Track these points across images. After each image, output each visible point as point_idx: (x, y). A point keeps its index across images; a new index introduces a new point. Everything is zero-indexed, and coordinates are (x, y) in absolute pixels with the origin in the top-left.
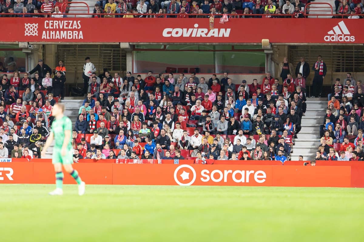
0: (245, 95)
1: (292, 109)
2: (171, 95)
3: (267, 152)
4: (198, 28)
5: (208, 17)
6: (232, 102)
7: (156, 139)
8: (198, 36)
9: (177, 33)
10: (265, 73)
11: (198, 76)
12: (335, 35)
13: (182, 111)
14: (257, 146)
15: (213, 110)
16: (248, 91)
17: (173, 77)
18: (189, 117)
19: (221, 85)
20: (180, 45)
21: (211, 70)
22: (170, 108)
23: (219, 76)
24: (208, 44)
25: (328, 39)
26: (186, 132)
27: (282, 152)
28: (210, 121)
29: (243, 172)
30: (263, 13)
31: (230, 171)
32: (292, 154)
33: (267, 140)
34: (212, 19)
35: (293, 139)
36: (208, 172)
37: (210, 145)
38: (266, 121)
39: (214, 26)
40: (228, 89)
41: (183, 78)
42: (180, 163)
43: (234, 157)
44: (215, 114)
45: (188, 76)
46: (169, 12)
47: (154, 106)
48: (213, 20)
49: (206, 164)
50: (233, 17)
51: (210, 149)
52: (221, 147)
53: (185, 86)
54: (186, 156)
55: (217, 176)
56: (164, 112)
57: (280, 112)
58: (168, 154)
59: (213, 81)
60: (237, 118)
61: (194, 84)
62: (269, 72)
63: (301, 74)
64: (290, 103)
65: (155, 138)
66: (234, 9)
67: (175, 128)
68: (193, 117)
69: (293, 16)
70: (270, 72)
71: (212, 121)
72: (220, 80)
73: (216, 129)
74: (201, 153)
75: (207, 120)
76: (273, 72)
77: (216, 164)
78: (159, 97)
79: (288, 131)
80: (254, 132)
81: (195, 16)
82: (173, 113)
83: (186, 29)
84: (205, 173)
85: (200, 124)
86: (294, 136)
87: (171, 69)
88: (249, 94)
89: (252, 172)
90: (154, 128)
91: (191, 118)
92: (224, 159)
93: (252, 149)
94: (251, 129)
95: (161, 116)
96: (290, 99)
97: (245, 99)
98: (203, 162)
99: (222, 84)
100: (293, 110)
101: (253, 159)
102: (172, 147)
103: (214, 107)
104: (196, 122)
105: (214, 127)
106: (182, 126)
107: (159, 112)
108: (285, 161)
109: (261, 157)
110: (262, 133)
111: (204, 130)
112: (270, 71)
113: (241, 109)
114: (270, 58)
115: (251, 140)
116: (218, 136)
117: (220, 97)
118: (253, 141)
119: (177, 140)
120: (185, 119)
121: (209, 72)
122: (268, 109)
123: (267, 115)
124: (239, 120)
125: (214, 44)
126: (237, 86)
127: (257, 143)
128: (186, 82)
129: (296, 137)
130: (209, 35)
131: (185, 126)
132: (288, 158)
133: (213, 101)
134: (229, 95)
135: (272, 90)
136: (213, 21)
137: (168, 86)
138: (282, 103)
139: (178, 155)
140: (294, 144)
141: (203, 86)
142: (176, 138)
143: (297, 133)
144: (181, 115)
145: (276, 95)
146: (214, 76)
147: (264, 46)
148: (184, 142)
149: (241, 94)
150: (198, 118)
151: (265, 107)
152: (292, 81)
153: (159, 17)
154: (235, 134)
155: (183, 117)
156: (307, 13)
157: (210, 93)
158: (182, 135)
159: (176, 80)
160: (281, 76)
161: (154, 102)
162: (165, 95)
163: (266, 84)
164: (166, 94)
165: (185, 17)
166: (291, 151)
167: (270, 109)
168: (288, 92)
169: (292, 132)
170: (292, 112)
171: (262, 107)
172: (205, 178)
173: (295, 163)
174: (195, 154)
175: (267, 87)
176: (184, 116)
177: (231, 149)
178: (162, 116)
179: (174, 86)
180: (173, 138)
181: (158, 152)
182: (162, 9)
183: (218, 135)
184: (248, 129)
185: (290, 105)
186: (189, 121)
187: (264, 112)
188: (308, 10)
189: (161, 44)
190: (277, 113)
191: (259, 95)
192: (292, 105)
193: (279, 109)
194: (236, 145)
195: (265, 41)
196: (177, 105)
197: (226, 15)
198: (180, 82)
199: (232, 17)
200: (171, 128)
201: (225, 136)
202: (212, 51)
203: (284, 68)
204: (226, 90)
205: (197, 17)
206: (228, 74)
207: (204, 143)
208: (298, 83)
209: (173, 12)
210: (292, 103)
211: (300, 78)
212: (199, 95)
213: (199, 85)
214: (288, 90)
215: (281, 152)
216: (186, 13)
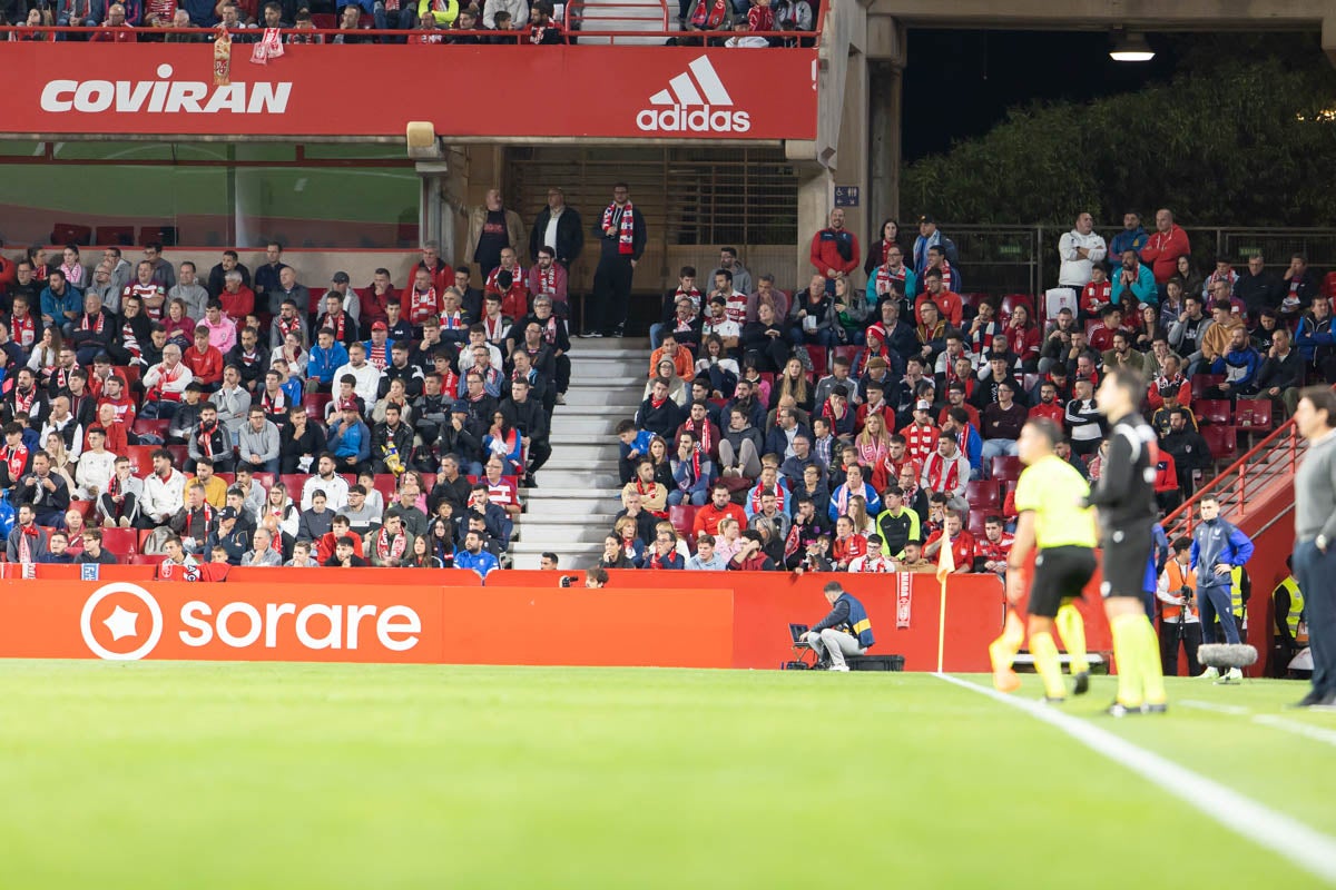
0: (345, 326)
1: (518, 381)
2: (72, 328)
3: (424, 537)
4: (171, 79)
5: (210, 38)
6: (297, 352)
7: (13, 488)
8: (173, 107)
9: (94, 97)
10: (417, 245)
11: (170, 256)
12: (677, 107)
13: (111, 387)
14: (388, 513)
15: (226, 382)
16: (354, 314)
17: (77, 261)
18: (139, 409)
19: (255, 292)
20: (104, 140)
21: (218, 235)
22: (67, 373)
23: (246, 258)
24: (207, 138)
25: (650, 122)
26: (125, 464)
27: (481, 536)
28: (215, 423)
29: (337, 609)
30: (411, 27)
31: (289, 608)
32: (516, 546)
33: (424, 495)
34: (222, 47)
35: (519, 490)
36: (206, 610)
37: (214, 512)
38: (420, 423)
39: (229, 73)
40: (283, 306)
41: (116, 263)
42: (105, 579)
43: (302, 557)
44: (231, 396)
45: (135, 256)
46: (65, 21)
47: (6, 367)
48: (225, 50)
49: (201, 579)
50: (302, 39)
51: (214, 526)
52: (254, 516)
53: (121, 294)
54: (125, 550)
55: (239, 624)
56: (46, 389)
57: (471, 392)
58: (58, 544)
59: (227, 277)
60: (314, 411)
61: (154, 287)
62: (433, 244)
63: (548, 250)
64: (512, 359)
65: (11, 484)
66: (305, 10)
67: (86, 447)
68: (151, 408)
69: (523, 36)
70: (437, 244)
71: (221, 422)
72: (252, 273)
73: (236, 453)
74: (180, 542)
75: (205, 418)
76: (449, 244)
77: (237, 580)
78: (27, 334)
79: (505, 459)
80: (376, 461)
81: (158, 36)
82: (80, 393)
83: (127, 84)
84: (196, 614)
85: (179, 433)
86: (524, 477)
87: (71, 232)
88: (358, 324)
89: (370, 610)
90: (8, 449)
91: (143, 413)
92: (267, 564)
93: (367, 525)
94: (366, 452)
95: (33, 402)
96: (510, 344)
97: (342, 344)
98: (190, 573)
99: (261, 288)
100: (522, 386)
101: (371, 564)
102: (73, 517)
103: (230, 372)
104: (163, 426)
105: (229, 446)
106: (112, 439)
107: (26, 389)
108: (489, 571)
109: (403, 556)
110: (408, 469)
111: (194, 454)
112: (437, 239)
113: (325, 378)
114: (437, 190)
115: (363, 491)
116: (243, 477)
117: (250, 334)
118: (373, 498)
119: (92, 491)
120: (123, 416)
121: (212, 243)
122: (429, 379)
123: (424, 403)
124: (322, 418)
125: (231, 138)
126: (317, 294)
127: (390, 506)
128: (125, 279)
129: (530, 483)
130: (212, 107)
131: (121, 442)
132: (503, 558)
133: (227, 349)
134: (284, 325)
135: (443, 308)
136: (226, 55)
137: (61, 292)
138: (480, 357)
139: (93, 546)
140: (524, 510)
141: (189, 292)
142: (90, 485)
143: (537, 466)
144: (109, 400)
145: (458, 328)
146: (227, 257)
147: (414, 148)
148: (120, 501)
149: (330, 324)
150: (171, 411)
151: (419, 373)
152: (519, 275)
153: (27, 38)
154: (307, 470)
155: (116, 407)
156: (575, 27)
157: (215, 321)
158: (113, 475)
159: (90, 271)
160: (476, 259)
161: (7, 353)
162: (50, 328)
163: (419, 288)
164: (54, 323)
165: (124, 40)
166: (513, 533)
167: (435, 379)
168: (503, 318)
169: (516, 463)
170: (519, 392)
171: (408, 371)
172: (196, 633)
173: (529, 577)
174: (157, 543)
175: (425, 299)
176: (119, 403)
177: (292, 526)
178: (38, 404)
179: (82, 293)
180: (77, 486)
181: (23, 535)
182: (39, 9)
183: (244, 473)
184: (357, 451)
185: (508, 366)
186: (138, 422)
187: (414, 389)
188: (578, 14)
189: (36, 136)
190: (460, 394)
191: (396, 328)
192: (517, 363)
193: (470, 378)
194: (311, 510)
195: (419, 130)
196: (91, 363)
197: (275, 31)
198: (104, 277)
199: (297, 39)
200: (69, 448)
201: (268, 479)
202: (222, 163)
203: (490, 228)
204: (273, 308)
205: (169, 40)
206: (280, 250)
207: (191, 505)
208: (539, 283)
209: (78, 20)
210: (516, 356)
211: (547, 267)
212: (174, 326)
213: (173, 291)
214: (502, 311)
215: (476, 536)
216: (127, 24)
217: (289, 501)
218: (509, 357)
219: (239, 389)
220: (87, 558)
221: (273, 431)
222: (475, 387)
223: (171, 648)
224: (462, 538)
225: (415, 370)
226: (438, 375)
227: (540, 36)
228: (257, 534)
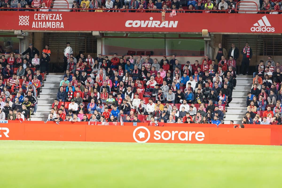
0: (189, 72)
1: (225, 84)
2: (131, 73)
3: (205, 117)
4: (153, 20)
5: (161, 12)
6: (179, 78)
8: (153, 26)
9: (136, 24)
10: (204, 56)
11: (152, 57)
12: (259, 26)
13: (140, 85)
14: (197, 112)
15: (164, 84)
16: (191, 70)
17: (133, 58)
18: (145, 90)
19: (170, 65)
20: (138, 33)
21: (162, 53)
22: (130, 82)
23: (168, 58)
24: (160, 33)
25: (253, 30)
26: (142, 101)
28: (161, 93)
29: (187, 132)
30: (203, 9)
31: (177, 132)
32: (225, 119)
33: (205, 108)
34: (163, 14)
35: (226, 107)
36: (159, 132)
37: (161, 111)
38: (205, 93)
39: (165, 19)
40: (176, 68)
41: (141, 59)
42: (138, 125)
43: (179, 121)
44: (165, 87)
45: (145, 57)
46: (130, 8)
47: (118, 81)
48: (164, 14)
49: (158, 126)
50: (180, 12)
51: (161, 114)
53: (142, 65)
54: (142, 119)
55: (166, 135)
56: (126, 85)
57: (215, 86)
58: (128, 118)
59: (164, 62)
60: (182, 90)
61: (149, 64)
62: (207, 55)
63: (232, 57)
66: (181, 6)
67: (134, 98)
68: (148, 90)
70: (208, 55)
71: (163, 93)
72: (169, 61)
73: (166, 99)
74: (154, 118)
75: (159, 92)
76: (211, 55)
77: (166, 126)
78: (122, 73)
79: (222, 101)
80: (195, 101)
81: (150, 11)
82: (133, 86)
83: (143, 21)
84: (157, 133)
86: (226, 105)
87: (131, 52)
88: (191, 72)
89: (194, 132)
90: (118, 98)
91: (146, 91)
92: (172, 123)
93: (193, 114)
94: (193, 99)
95: (123, 88)
96: (224, 76)
97: (188, 76)
98: (156, 124)
99: (171, 64)
100: (226, 85)
101: (194, 123)
102: (132, 112)
103: (164, 82)
104: (150, 93)
105: (164, 98)
106: (140, 96)
107: (122, 85)
108: (219, 124)
109: (201, 121)
110: (202, 103)
111: (157, 99)
112: (208, 54)
113: (185, 83)
114: (208, 44)
115: (192, 107)
116: (167, 104)
117: (169, 74)
118: (195, 109)
119: (135, 107)
120: (142, 91)
121: (161, 55)
122: (206, 84)
123: (205, 89)
125: (165, 33)
126: (183, 66)
128: (143, 62)
129: (228, 106)
130: (161, 26)
131: (142, 97)
132: (222, 122)
133: (164, 77)
134: (176, 72)
135: (210, 69)
136: (164, 15)
137: (129, 65)
138: (217, 79)
139: (136, 119)
140: (226, 111)
141: (156, 65)
142: (135, 106)
143: (229, 102)
144: (139, 88)
145: (213, 73)
146: (164, 58)
147: (203, 35)
148: (141, 109)
150: (152, 90)
152: (226, 61)
153: (122, 12)
154: (181, 103)
155: (141, 89)
156: (238, 9)
157: (162, 71)
158: (140, 104)
159: (135, 61)
160: (217, 58)
161: (118, 78)
163: (204, 64)
164: (128, 71)
165: (143, 12)
166: (224, 116)
167: (208, 84)
168: (222, 71)
169: (225, 102)
170: (225, 87)
171: (202, 82)
172: (157, 137)
173: (227, 126)
174: (149, 118)
175: (206, 67)
176: (141, 88)
177: (177, 115)
179: (134, 65)
180: (132, 106)
181: (121, 116)
182: (125, 5)
183: (167, 103)
184: (191, 99)
185: (223, 81)
186: (145, 92)
187: (203, 86)
188: (238, 7)
189: (124, 32)
190: (213, 87)
191: (200, 73)
192: (225, 80)
193: (215, 84)
195: (205, 31)
196: (135, 80)
197: (175, 10)
198: (138, 62)
199: (179, 12)
200: (131, 98)
201: (173, 105)
202: (163, 38)
204: (174, 68)
205: (152, 12)
206: (175, 56)
207: (156, 110)
208: (230, 64)
209: (133, 8)
210: (225, 79)
211: (231, 60)
212: (153, 72)
213: (153, 65)
214: (222, 69)
215: (216, 117)
216: (143, 9)
217: (177, 109)
218: (223, 79)
219: (166, 86)
220: (134, 121)
221: (174, 95)
222: (216, 86)
223: (152, 140)
224: (213, 117)
225: (204, 82)
226: (208, 83)
227: (230, 11)
228: (170, 116)
